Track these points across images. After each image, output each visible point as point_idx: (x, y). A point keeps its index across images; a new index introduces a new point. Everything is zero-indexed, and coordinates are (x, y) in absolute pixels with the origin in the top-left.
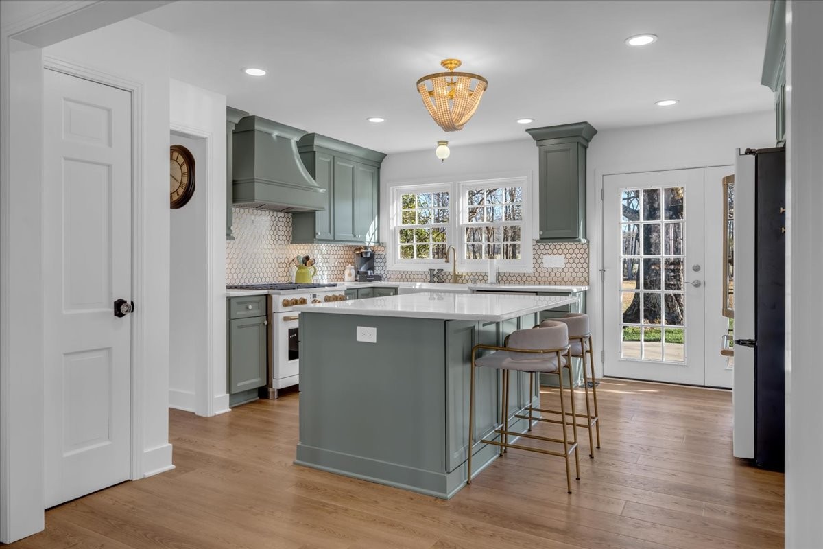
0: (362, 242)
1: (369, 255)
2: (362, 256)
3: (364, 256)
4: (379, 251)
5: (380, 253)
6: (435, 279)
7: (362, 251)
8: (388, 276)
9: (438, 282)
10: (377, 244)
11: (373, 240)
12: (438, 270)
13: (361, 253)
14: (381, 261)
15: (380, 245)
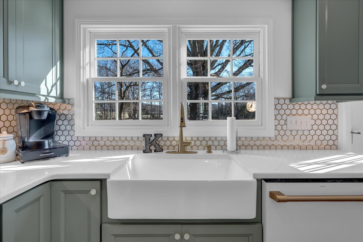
0: (33, 95)
1: (45, 116)
2: (31, 118)
3: (36, 117)
4: (62, 109)
5: (65, 112)
6: (153, 148)
7: (32, 109)
8: (78, 143)
9: (155, 151)
10: (60, 101)
11: (53, 94)
12: (155, 135)
13: (30, 113)
14: (66, 123)
15: (64, 102)
